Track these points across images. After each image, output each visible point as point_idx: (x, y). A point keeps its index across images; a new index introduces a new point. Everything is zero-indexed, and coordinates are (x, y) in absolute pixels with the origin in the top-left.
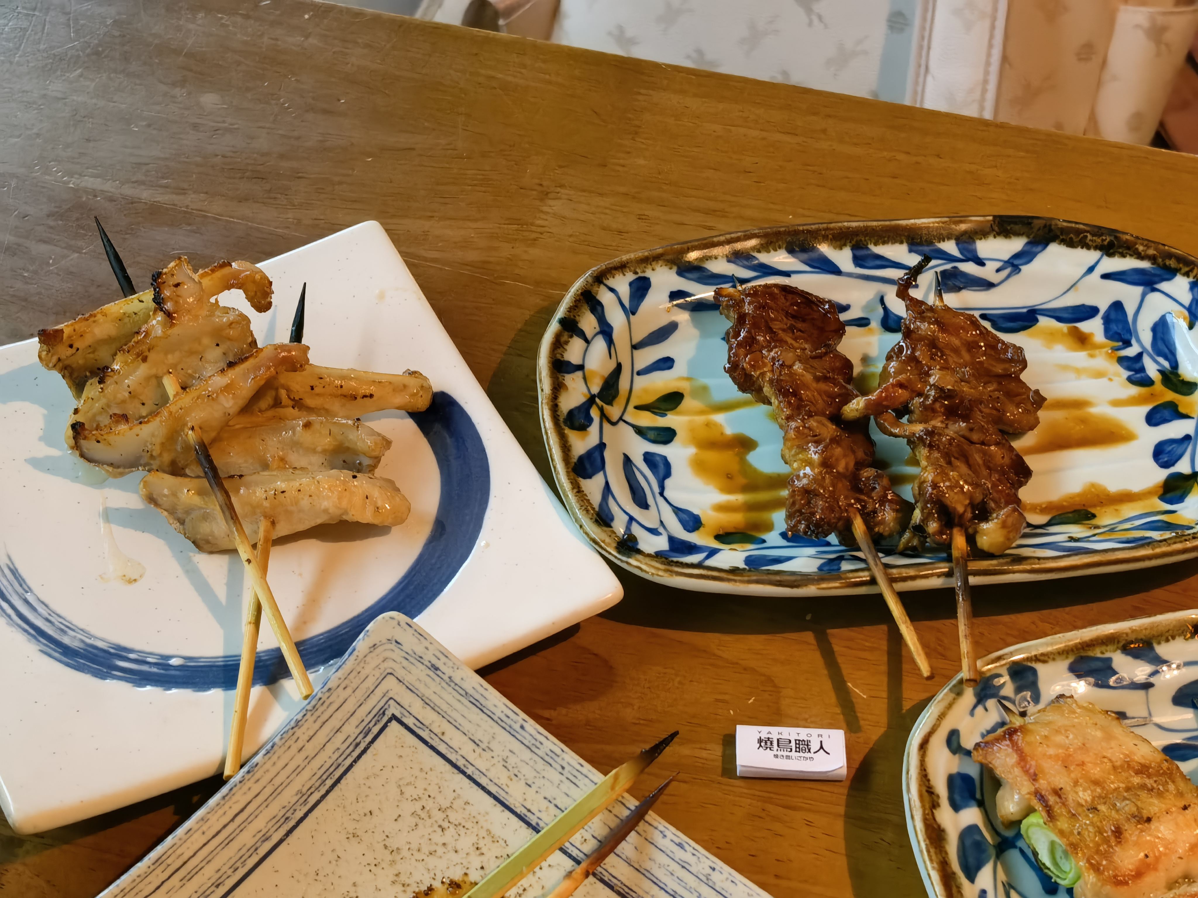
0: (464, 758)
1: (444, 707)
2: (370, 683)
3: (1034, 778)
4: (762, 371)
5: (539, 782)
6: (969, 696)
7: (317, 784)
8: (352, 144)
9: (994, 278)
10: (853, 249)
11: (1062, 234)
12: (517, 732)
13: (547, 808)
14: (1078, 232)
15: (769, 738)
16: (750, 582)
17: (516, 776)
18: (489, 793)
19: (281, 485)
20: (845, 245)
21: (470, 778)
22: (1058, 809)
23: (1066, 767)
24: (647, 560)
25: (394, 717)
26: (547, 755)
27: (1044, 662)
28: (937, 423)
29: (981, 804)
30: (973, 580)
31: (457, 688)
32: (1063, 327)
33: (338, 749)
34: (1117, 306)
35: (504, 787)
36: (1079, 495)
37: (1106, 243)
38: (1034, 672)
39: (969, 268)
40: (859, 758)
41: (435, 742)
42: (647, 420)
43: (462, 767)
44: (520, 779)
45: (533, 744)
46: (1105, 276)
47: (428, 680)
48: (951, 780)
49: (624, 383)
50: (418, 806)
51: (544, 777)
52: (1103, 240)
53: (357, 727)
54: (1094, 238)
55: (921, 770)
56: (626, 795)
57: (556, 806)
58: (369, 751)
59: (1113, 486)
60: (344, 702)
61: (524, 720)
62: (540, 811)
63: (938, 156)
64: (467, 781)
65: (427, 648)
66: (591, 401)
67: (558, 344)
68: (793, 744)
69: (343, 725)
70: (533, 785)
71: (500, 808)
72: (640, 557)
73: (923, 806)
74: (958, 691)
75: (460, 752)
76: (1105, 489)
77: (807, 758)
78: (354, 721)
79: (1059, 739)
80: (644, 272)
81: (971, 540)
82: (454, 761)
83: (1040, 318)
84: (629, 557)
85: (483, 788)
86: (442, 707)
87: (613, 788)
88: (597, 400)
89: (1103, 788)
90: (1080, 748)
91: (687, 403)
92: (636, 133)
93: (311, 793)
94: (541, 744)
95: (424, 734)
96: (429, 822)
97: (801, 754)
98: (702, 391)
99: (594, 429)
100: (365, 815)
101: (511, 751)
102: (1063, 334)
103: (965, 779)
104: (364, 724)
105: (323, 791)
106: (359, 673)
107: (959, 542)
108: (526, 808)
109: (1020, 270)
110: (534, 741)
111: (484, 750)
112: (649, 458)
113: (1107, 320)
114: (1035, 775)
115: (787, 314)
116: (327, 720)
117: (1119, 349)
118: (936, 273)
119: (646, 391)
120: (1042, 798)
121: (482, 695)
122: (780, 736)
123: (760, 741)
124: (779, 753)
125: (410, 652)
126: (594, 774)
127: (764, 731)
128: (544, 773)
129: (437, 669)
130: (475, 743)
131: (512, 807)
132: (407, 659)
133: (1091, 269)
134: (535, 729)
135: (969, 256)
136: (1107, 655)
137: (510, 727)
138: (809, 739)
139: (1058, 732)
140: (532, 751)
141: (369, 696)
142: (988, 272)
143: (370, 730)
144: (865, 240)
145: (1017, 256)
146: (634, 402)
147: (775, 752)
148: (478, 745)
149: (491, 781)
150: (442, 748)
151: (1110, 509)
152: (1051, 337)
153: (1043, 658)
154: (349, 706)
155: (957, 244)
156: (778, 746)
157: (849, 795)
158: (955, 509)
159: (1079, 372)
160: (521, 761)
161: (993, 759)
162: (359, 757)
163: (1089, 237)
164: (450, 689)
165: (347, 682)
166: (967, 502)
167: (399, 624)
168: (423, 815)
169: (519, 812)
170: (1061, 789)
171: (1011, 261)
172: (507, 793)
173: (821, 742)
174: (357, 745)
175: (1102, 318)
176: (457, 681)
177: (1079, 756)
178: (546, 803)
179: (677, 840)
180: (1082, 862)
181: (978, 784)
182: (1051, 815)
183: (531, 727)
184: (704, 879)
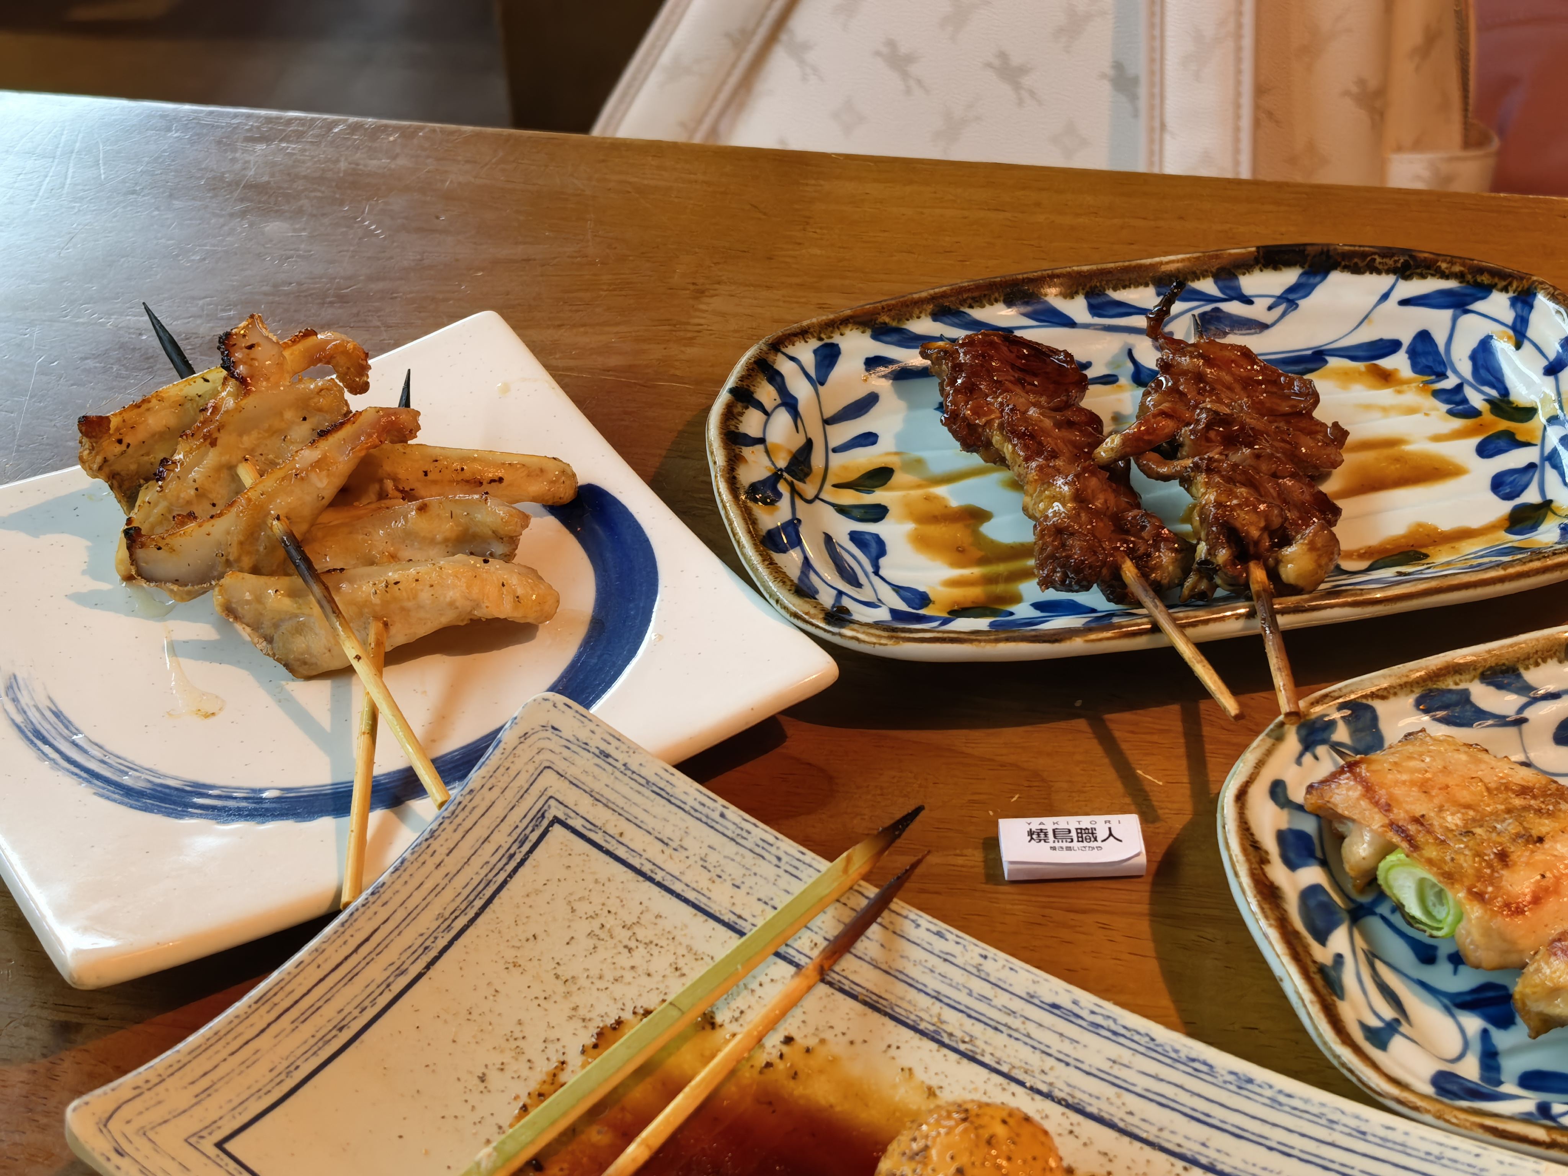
0: (650, 861)
1: (621, 802)
2: (522, 781)
3: (1387, 808)
4: (989, 418)
5: (750, 881)
6: (1292, 742)
7: (463, 907)
9: (1267, 317)
10: (1087, 296)
11: (1343, 260)
12: (717, 823)
13: (762, 911)
14: (1363, 255)
15: (1041, 830)
16: (997, 641)
17: (720, 877)
18: (686, 901)
19: (392, 576)
20: (1077, 293)
21: (659, 885)
22: (1421, 838)
23: (1425, 792)
24: (865, 629)
25: (556, 820)
26: (758, 846)
27: (1383, 698)
28: (1215, 454)
29: (1324, 863)
30: (1283, 621)
31: (635, 776)
32: (1361, 366)
33: (487, 863)
34: (1424, 336)
35: (705, 892)
36: (1404, 537)
37: (1399, 265)
38: (1372, 710)
39: (1234, 308)
40: (1160, 851)
41: (612, 846)
42: (849, 498)
43: (649, 873)
44: (725, 880)
45: (738, 835)
46: (1404, 302)
47: (597, 771)
48: (1282, 837)
49: (817, 460)
50: (595, 925)
51: (755, 874)
52: (1395, 262)
53: (510, 835)
54: (1384, 260)
55: (1241, 822)
56: (862, 883)
57: (774, 908)
58: (527, 863)
59: (1445, 525)
60: (491, 806)
61: (724, 807)
62: (754, 916)
64: (657, 889)
65: (593, 732)
66: (776, 476)
67: (730, 415)
68: (1074, 834)
69: (492, 833)
70: (742, 886)
71: (701, 917)
72: (856, 626)
73: (1248, 860)
74: (1278, 737)
75: (645, 855)
76: (1436, 529)
77: (1093, 848)
78: (506, 827)
79: (1413, 764)
80: (831, 337)
81: (1273, 574)
82: (638, 866)
83: (1328, 358)
84: (842, 627)
85: (678, 896)
86: (617, 803)
87: (846, 870)
88: (785, 475)
89: (1477, 811)
90: (1441, 771)
91: (898, 478)
93: (456, 917)
94: (749, 833)
95: (597, 838)
96: (610, 943)
97: (1085, 844)
98: (917, 465)
99: (784, 504)
100: (528, 940)
101: (709, 847)
102: (1360, 373)
103: (1301, 836)
104: (519, 831)
105: (471, 913)
106: (508, 769)
107: (1258, 575)
108: (734, 914)
109: (1297, 306)
110: (739, 831)
111: (675, 850)
112: (855, 537)
113: (1413, 354)
114: (1389, 805)
115: (1013, 366)
116: (471, 829)
117: (1433, 382)
118: (1194, 316)
119: (845, 468)
120: (1400, 830)
121: (668, 782)
122: (1056, 826)
123: (1031, 833)
124: (1057, 845)
125: (572, 739)
126: (819, 862)
127: (1035, 823)
128: (755, 869)
129: (607, 756)
130: (663, 842)
131: (718, 915)
132: (569, 748)
133: (1385, 297)
134: (740, 816)
135: (1233, 294)
136: (1462, 686)
137: (707, 817)
138: (1093, 826)
139: (1410, 757)
140: (737, 843)
141: (522, 797)
142: (1257, 311)
143: (526, 838)
144: (1101, 286)
145: (1292, 289)
146: (832, 479)
147: (1052, 844)
148: (667, 844)
149: (687, 885)
150: (621, 852)
151: (1445, 548)
152: (1346, 377)
153: (1382, 695)
154: (498, 811)
155: (1216, 282)
156: (1055, 837)
157: (1153, 892)
158: (1247, 533)
159: (1385, 410)
160: (725, 857)
161: (1331, 797)
162: (515, 870)
163: (1378, 260)
164: (626, 779)
165: (493, 780)
166: (1262, 524)
167: (555, 706)
168: (603, 934)
169: (727, 920)
170: (1423, 816)
171: (1284, 296)
172: (709, 898)
173: (1110, 829)
174: (512, 856)
175: (1407, 352)
176: (634, 767)
177: (1442, 780)
178: (761, 906)
179: (934, 929)
180: (1461, 895)
181: (1316, 841)
182: (1414, 845)
183: (734, 813)
184: (974, 971)
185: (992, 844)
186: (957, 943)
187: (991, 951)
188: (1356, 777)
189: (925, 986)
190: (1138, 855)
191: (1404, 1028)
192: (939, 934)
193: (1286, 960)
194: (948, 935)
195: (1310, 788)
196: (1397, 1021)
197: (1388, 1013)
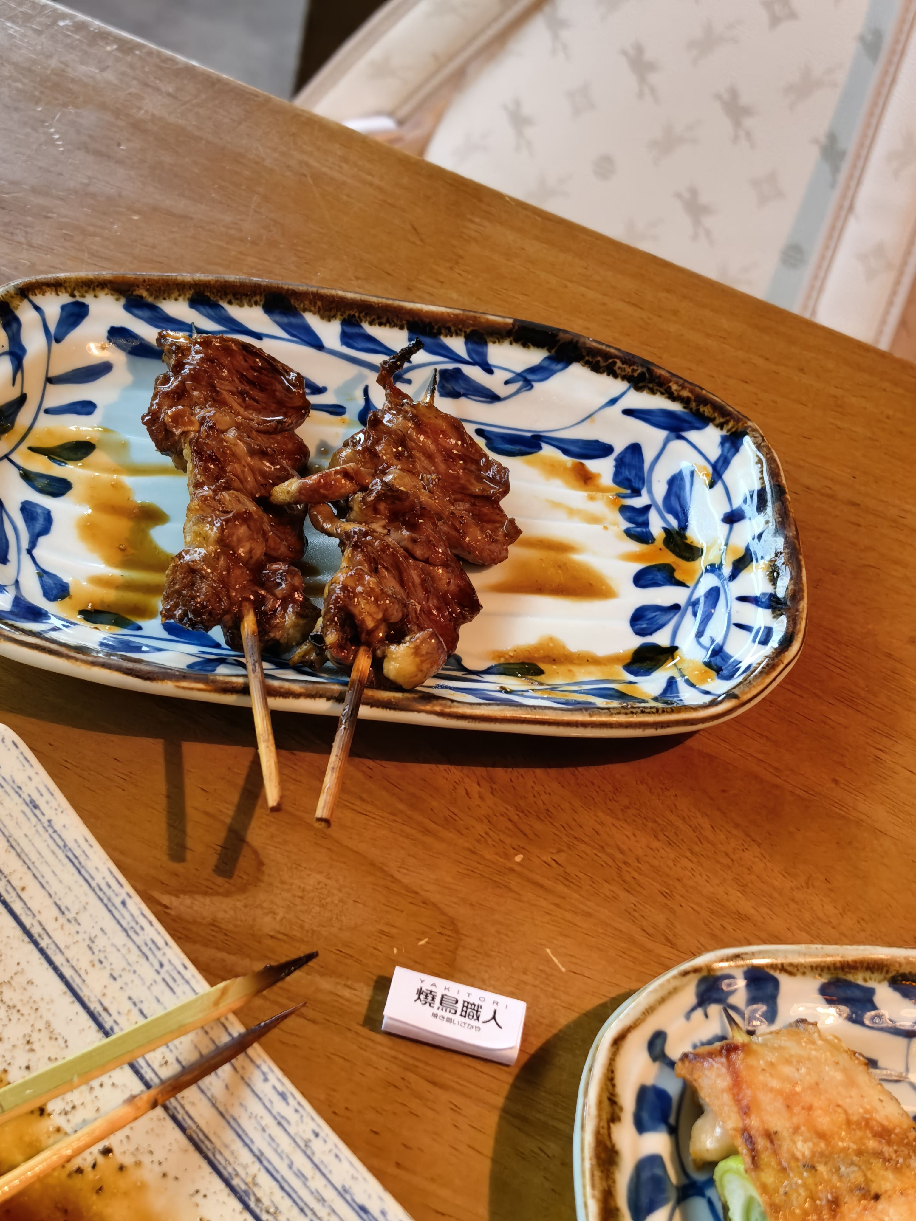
0: (41, 925)
1: (33, 856)
3: (746, 1111)
5: (128, 977)
6: (689, 995)
8: (120, 196)
12: (116, 908)
13: (129, 1011)
15: (431, 992)
17: (101, 962)
18: (62, 976)
21: (42, 951)
22: (766, 1157)
23: (788, 1106)
26: (146, 945)
27: (791, 974)
29: (673, 1131)
31: (55, 836)
35: (82, 973)
38: (776, 983)
40: (536, 1043)
41: (10, 898)
43: (36, 936)
44: (105, 968)
45: (132, 928)
47: (21, 818)
48: (643, 1093)
51: (135, 972)
55: (608, 1070)
56: (232, 1017)
57: (141, 1012)
61: (128, 895)
62: (119, 1013)
63: (802, 370)
64: (38, 955)
65: (30, 778)
68: (459, 1006)
70: (119, 979)
71: (70, 997)
73: (599, 1116)
75: (39, 917)
77: (472, 1027)
79: (787, 1070)
82: (28, 926)
85: (56, 969)
87: (216, 1003)
89: (828, 1144)
90: (811, 1088)
92: (457, 263)
94: (142, 928)
97: (467, 1020)
101: (102, 929)
103: (661, 1095)
108: (102, 1004)
110: (133, 924)
111: (69, 921)
114: (748, 1107)
120: (750, 1140)
121: (84, 852)
122: (446, 992)
123: (420, 992)
124: (440, 1013)
125: (8, 779)
126: (198, 982)
127: (428, 982)
128: (136, 967)
129: (36, 806)
130: (60, 909)
131: (86, 1000)
134: (140, 909)
136: (870, 984)
137: (109, 899)
138: (481, 1003)
139: (788, 1061)
140: (128, 935)
147: (435, 1010)
148: (63, 913)
149: (68, 961)
150: (17, 907)
153: (790, 970)
156: (441, 1003)
157: (514, 1086)
160: (113, 945)
161: (700, 1077)
164: (46, 836)
169: (92, 1008)
170: (776, 1133)
172: (84, 981)
173: (495, 1011)
176: (57, 827)
177: (808, 1098)
178: (129, 1005)
181: (675, 1105)
182: (756, 1163)
183: (136, 905)
185: (383, 986)
186: (296, 1111)
188: (730, 1065)
192: (283, 1096)
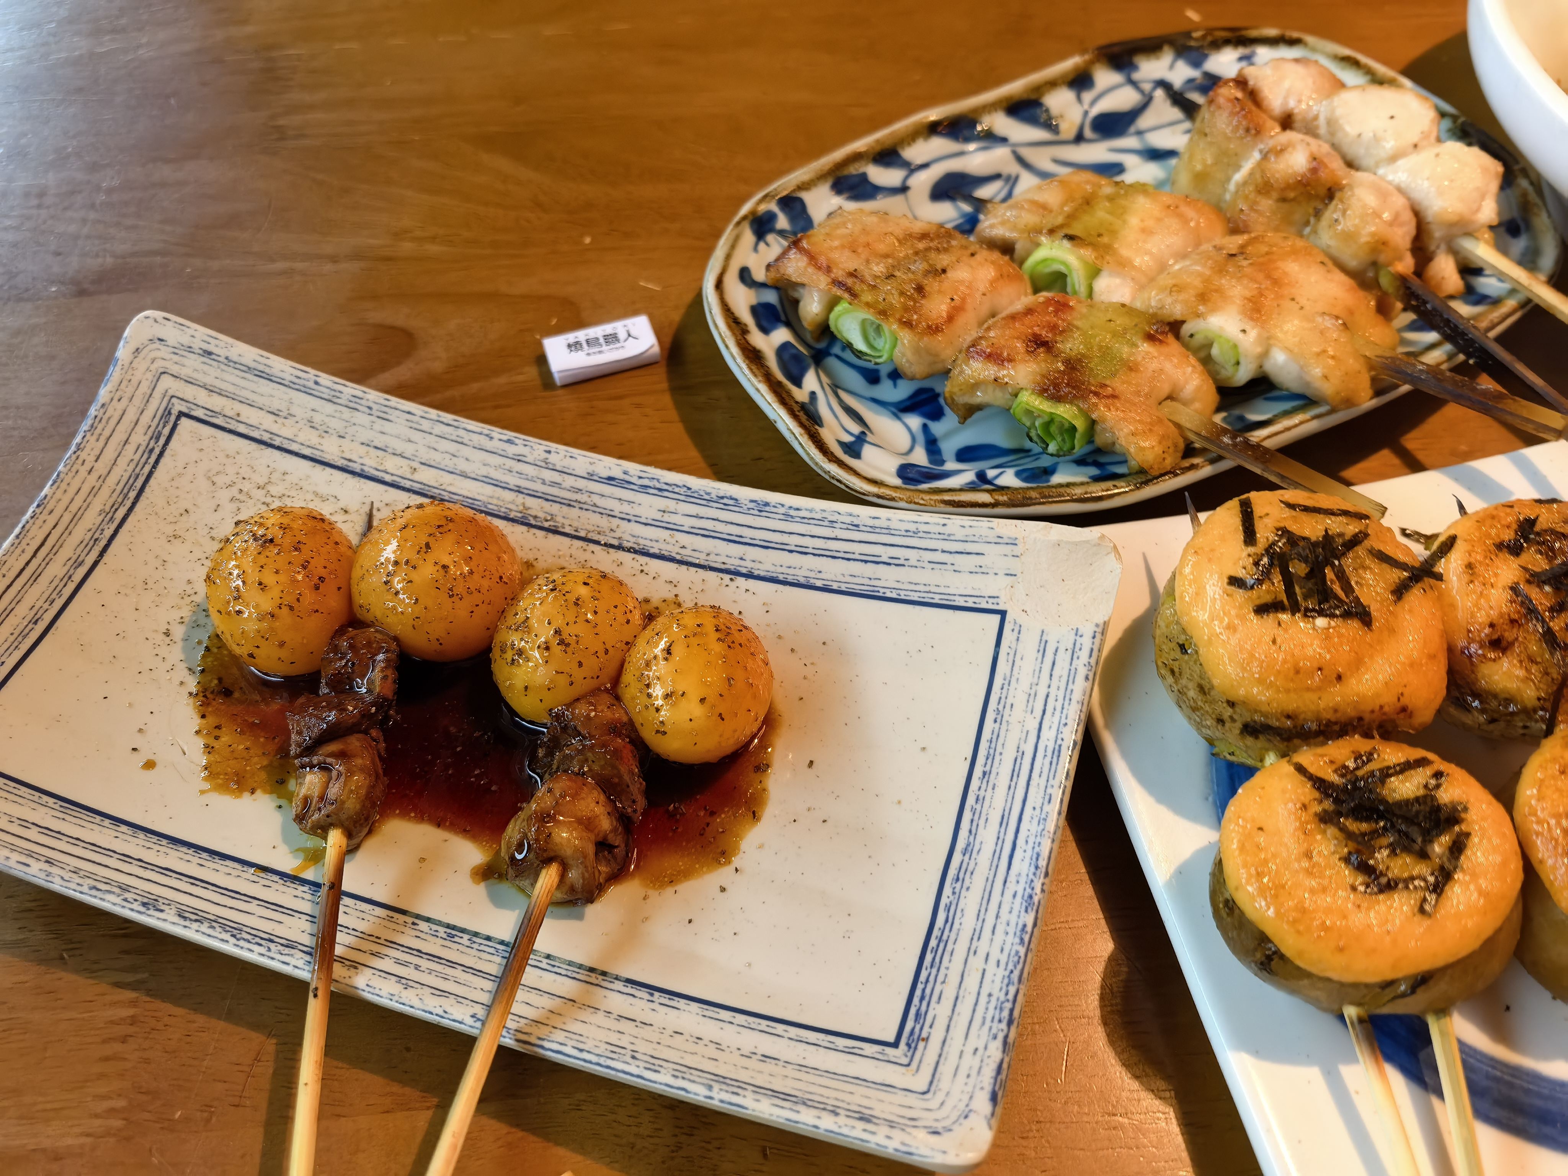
0: (267, 432)
1: (231, 389)
2: (145, 388)
3: (829, 270)
5: (351, 430)
6: (748, 237)
7: (120, 500)
12: (314, 390)
13: (367, 452)
15: (577, 341)
17: (326, 432)
18: (304, 457)
21: (279, 448)
22: (858, 287)
23: (854, 251)
25: (181, 414)
26: (351, 401)
27: (806, 189)
29: (788, 324)
31: (237, 366)
33: (132, 460)
38: (801, 200)
41: (233, 425)
43: (269, 441)
44: (332, 434)
45: (333, 396)
47: (206, 368)
48: (755, 310)
50: (234, 491)
51: (354, 424)
53: (145, 434)
55: (722, 305)
57: (376, 448)
58: (166, 453)
60: (123, 414)
62: (361, 457)
64: (277, 453)
65: (193, 336)
68: (602, 340)
69: (130, 435)
70: (347, 436)
71: (319, 467)
73: (734, 334)
75: (262, 427)
77: (618, 348)
78: (140, 429)
82: (258, 437)
85: (297, 454)
86: (229, 390)
90: (861, 233)
93: (116, 510)
94: (341, 392)
95: (218, 421)
96: (251, 502)
97: (612, 346)
100: (181, 515)
101: (313, 410)
103: (767, 307)
104: (152, 429)
105: (128, 504)
106: (130, 381)
108: (345, 459)
110: (333, 393)
111: (285, 418)
114: (828, 267)
116: (111, 436)
120: (842, 285)
121: (266, 365)
122: (587, 337)
123: (569, 346)
124: (592, 350)
125: (177, 345)
127: (571, 337)
128: (353, 420)
129: (210, 353)
130: (275, 414)
131: (332, 462)
132: (177, 354)
134: (331, 380)
136: (860, 170)
137: (304, 386)
138: (615, 331)
140: (335, 403)
141: (148, 401)
143: (160, 434)
147: (587, 352)
148: (278, 415)
149: (303, 445)
150: (242, 429)
153: (805, 186)
154: (131, 416)
156: (588, 345)
157: (669, 373)
160: (327, 416)
161: (786, 271)
162: (157, 462)
164: (230, 370)
165: (119, 394)
167: (156, 321)
168: (242, 497)
170: (856, 270)
172: (322, 451)
173: (628, 331)
174: (151, 451)
176: (235, 359)
177: (863, 239)
178: (365, 448)
179: (505, 438)
180: (895, 327)
181: (779, 307)
182: (854, 295)
183: (326, 379)
184: (543, 464)
185: (542, 360)
186: (526, 445)
187: (553, 446)
188: (802, 250)
189: (508, 484)
190: (652, 347)
191: (870, 438)
192: (509, 441)
193: (776, 406)
194: (517, 441)
195: (768, 267)
196: (863, 433)
197: (856, 429)
